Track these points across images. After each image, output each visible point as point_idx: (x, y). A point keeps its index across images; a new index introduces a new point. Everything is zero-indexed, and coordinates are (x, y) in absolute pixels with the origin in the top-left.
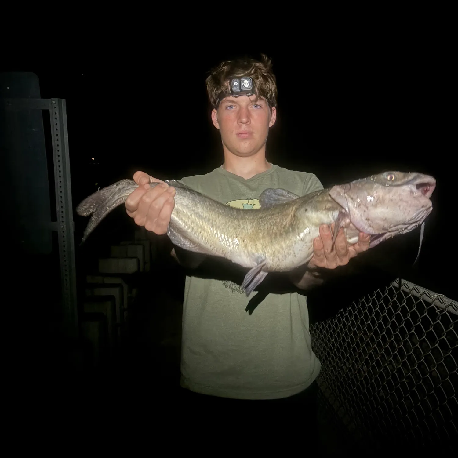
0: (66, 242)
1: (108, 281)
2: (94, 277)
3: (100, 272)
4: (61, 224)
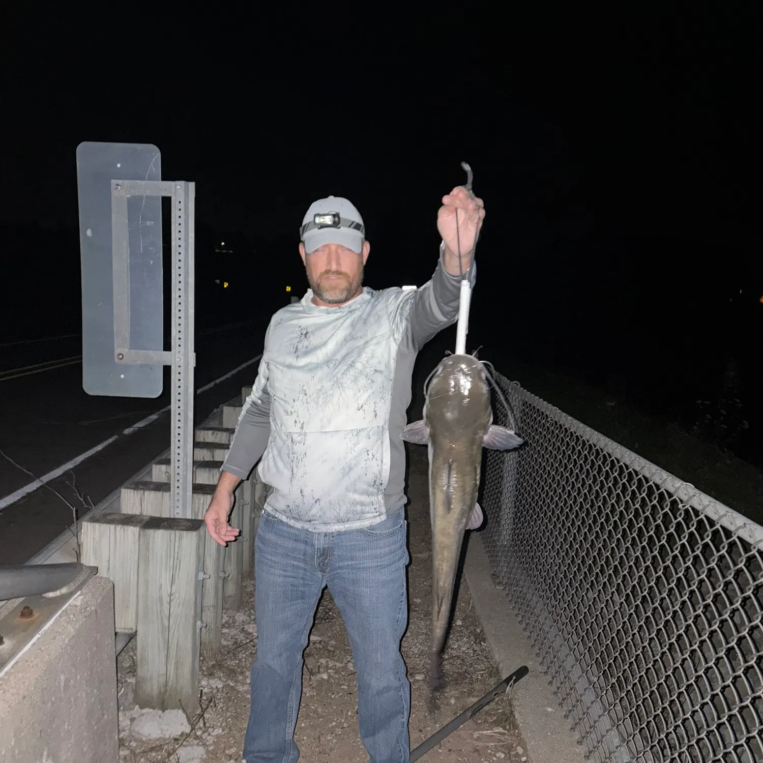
0: (182, 381)
2: (216, 432)
3: (225, 426)
4: (177, 356)
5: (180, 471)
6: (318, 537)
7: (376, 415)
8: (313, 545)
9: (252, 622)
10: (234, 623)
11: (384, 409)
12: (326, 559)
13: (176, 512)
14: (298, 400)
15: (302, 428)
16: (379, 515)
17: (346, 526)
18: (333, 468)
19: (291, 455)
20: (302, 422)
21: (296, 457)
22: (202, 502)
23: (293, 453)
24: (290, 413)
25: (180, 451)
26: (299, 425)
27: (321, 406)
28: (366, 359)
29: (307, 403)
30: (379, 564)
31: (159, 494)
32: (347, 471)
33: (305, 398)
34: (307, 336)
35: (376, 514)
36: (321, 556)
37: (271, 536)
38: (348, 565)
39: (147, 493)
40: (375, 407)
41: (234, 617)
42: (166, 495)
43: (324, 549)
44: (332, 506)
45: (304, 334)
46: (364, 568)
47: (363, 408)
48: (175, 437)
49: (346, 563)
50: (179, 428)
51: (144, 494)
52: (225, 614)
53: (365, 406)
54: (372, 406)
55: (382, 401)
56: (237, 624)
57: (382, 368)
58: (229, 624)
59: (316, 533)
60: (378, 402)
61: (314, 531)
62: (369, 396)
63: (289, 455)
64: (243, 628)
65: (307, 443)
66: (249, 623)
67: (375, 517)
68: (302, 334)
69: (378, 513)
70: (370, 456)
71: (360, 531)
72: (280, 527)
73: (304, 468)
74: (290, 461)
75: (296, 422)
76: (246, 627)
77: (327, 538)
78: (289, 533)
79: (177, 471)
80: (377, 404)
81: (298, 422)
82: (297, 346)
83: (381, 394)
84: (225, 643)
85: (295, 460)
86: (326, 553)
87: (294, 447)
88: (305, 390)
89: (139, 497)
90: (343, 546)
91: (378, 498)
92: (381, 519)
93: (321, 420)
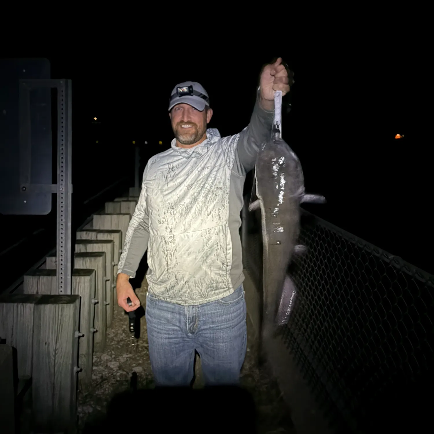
0: (64, 203)
1: (101, 237)
2: (88, 232)
3: (94, 228)
4: (60, 187)
5: (63, 262)
6: (188, 309)
7: (220, 218)
8: (185, 315)
9: (113, 360)
10: (100, 361)
11: (225, 213)
12: (195, 324)
13: (60, 290)
14: (168, 212)
15: (171, 231)
16: (228, 290)
17: (207, 299)
18: (196, 258)
19: (166, 252)
20: (170, 228)
21: (169, 253)
22: (78, 281)
23: (167, 250)
24: (162, 222)
25: (63, 249)
26: (169, 230)
27: (184, 216)
28: (211, 181)
29: (174, 214)
30: (231, 324)
31: (50, 278)
32: (205, 258)
33: (173, 211)
34: (173, 169)
35: (226, 289)
36: (191, 322)
37: (156, 311)
38: (210, 328)
39: (41, 277)
40: (219, 212)
41: (101, 357)
42: (54, 278)
43: (193, 317)
44: (197, 285)
45: (171, 168)
46: (221, 329)
47: (211, 214)
48: (59, 240)
49: (208, 326)
50: (62, 233)
51: (39, 279)
52: (95, 355)
53: (212, 212)
54: (217, 212)
55: (223, 208)
56: (102, 362)
57: (221, 185)
58: (97, 363)
59: (186, 306)
60: (221, 209)
61: (185, 305)
62: (215, 205)
63: (164, 252)
64: (107, 365)
65: (176, 242)
66: (111, 361)
67: (225, 291)
68: (170, 168)
69: (227, 288)
70: (219, 247)
71: (217, 302)
72: (161, 304)
73: (176, 260)
74: (165, 256)
75: (166, 228)
76: (109, 364)
77: (194, 309)
78: (167, 307)
79: (61, 262)
80: (220, 211)
81: (168, 228)
82: (167, 176)
83: (222, 203)
84: (94, 377)
85: (169, 255)
86: (194, 320)
87: (167, 246)
88: (173, 206)
89: (36, 281)
90: (205, 314)
91: (226, 277)
92: (230, 292)
93: (184, 225)
